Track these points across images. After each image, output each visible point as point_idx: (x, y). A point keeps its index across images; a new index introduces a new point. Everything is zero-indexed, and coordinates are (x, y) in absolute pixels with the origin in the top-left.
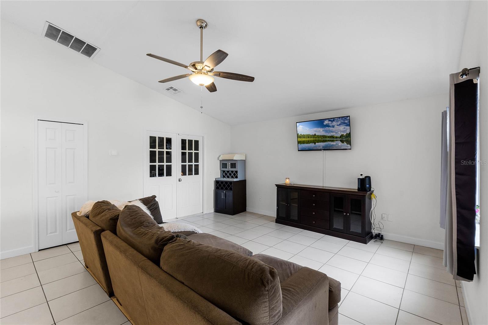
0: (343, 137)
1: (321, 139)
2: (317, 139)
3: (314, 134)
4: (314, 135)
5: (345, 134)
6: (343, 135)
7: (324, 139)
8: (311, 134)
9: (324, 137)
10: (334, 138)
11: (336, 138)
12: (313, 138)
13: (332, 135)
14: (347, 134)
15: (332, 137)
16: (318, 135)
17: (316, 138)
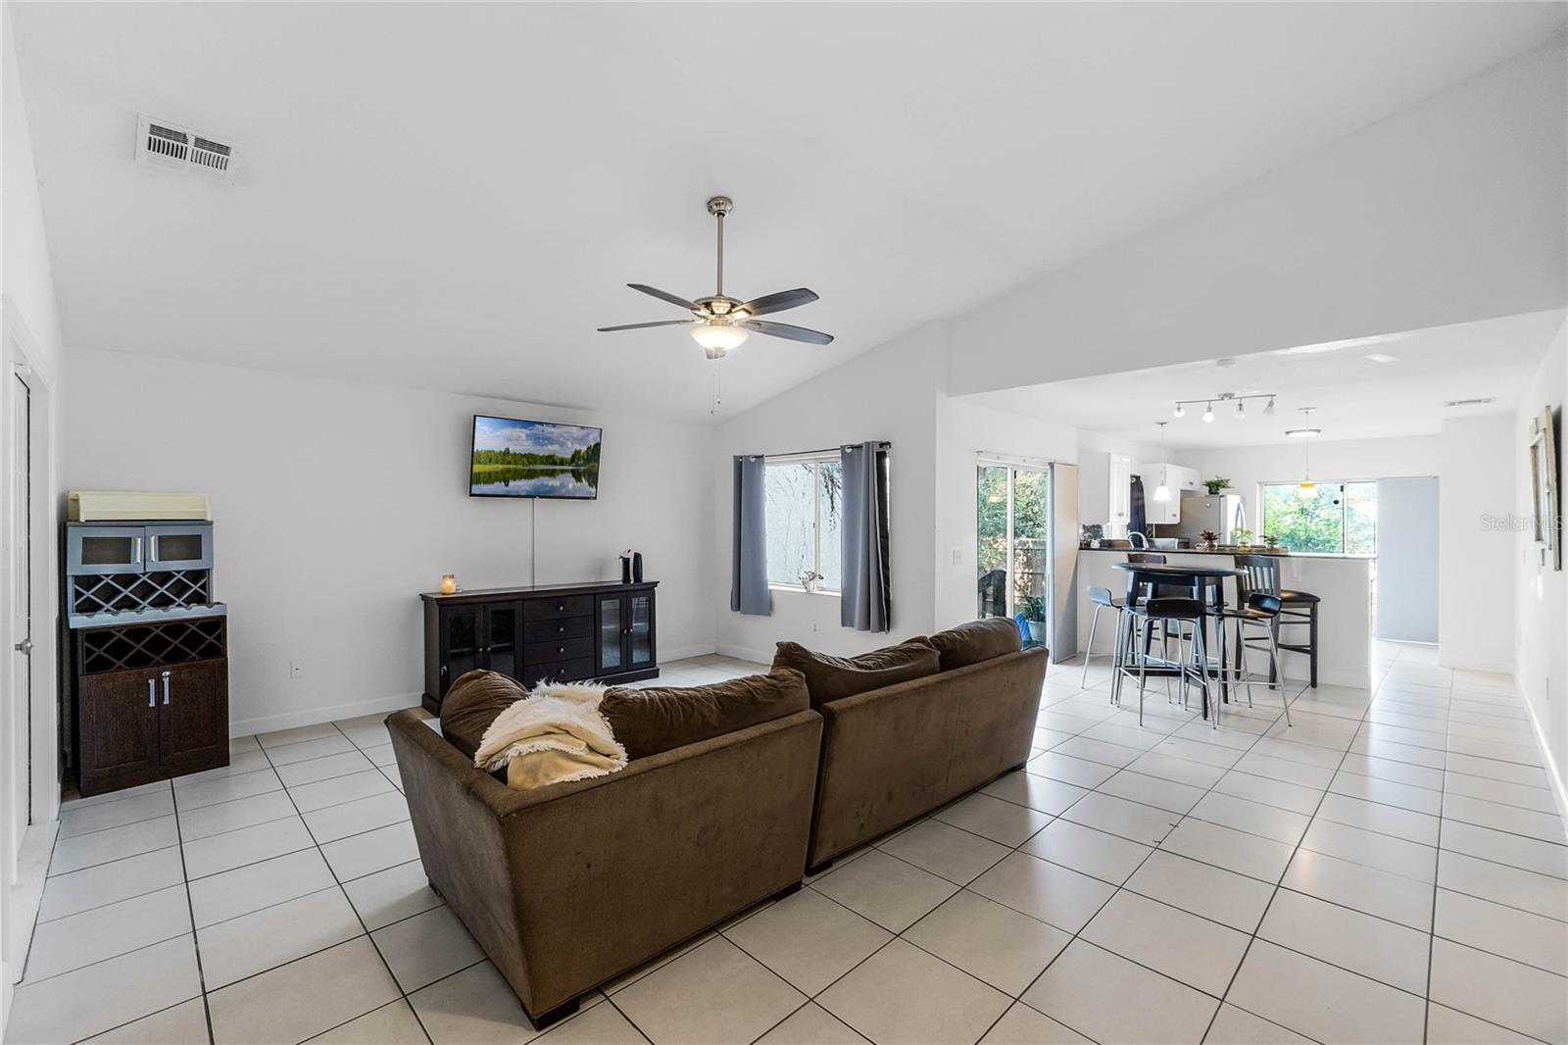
0: (579, 459)
1: (521, 467)
2: (512, 466)
3: (503, 450)
4: (504, 454)
5: (584, 449)
6: (580, 451)
7: (531, 467)
8: (497, 450)
9: (530, 458)
10: (555, 463)
11: (562, 463)
12: (502, 463)
13: (551, 453)
14: (589, 448)
15: (550, 459)
16: (515, 454)
17: (509, 463)
